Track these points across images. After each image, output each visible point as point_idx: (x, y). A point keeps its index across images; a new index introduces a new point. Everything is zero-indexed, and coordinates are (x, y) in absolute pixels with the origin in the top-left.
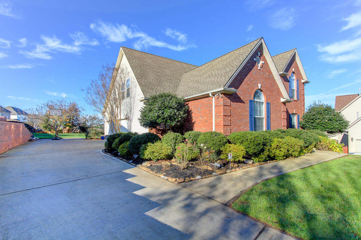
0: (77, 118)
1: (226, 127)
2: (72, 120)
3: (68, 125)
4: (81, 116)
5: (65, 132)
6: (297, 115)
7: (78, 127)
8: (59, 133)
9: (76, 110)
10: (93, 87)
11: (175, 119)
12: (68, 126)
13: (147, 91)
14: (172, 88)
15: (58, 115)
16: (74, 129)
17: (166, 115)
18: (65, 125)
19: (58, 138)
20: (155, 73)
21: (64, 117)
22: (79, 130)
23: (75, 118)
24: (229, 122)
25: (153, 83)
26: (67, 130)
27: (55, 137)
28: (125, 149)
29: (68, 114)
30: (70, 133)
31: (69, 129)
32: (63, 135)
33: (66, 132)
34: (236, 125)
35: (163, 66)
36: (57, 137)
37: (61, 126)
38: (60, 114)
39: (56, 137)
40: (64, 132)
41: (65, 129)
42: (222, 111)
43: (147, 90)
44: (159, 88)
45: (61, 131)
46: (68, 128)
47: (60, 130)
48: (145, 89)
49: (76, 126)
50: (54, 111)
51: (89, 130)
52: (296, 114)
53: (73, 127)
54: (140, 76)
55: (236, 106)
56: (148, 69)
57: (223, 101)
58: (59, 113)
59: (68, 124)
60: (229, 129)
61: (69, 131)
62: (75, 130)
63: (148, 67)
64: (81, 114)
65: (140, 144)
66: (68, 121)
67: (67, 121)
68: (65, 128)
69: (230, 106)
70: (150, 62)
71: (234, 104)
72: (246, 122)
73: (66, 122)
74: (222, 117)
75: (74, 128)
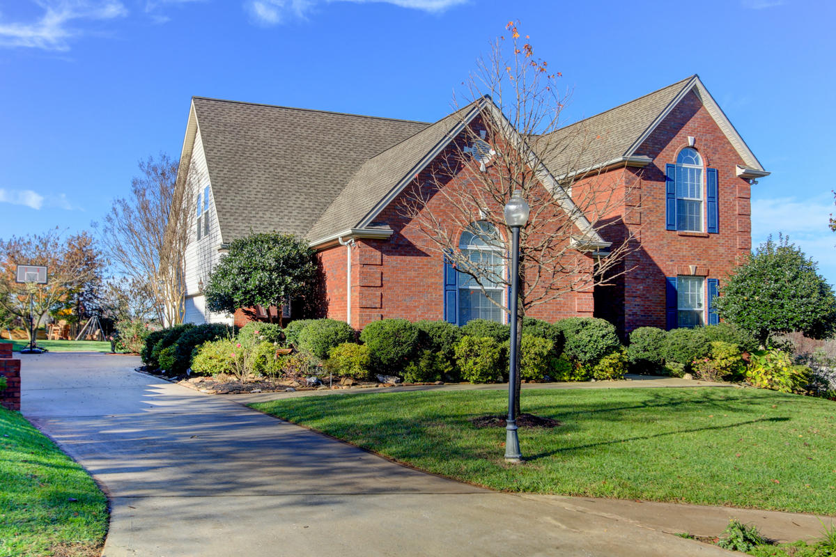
0: (92, 290)
1: (368, 310)
2: (76, 296)
3: (65, 314)
4: (104, 281)
5: (53, 339)
6: (707, 278)
7: (94, 320)
8: (38, 339)
9: (90, 262)
10: (117, 215)
11: (272, 293)
12: (66, 316)
13: (232, 226)
14: (309, 210)
15: (38, 280)
16: (84, 326)
17: (252, 284)
18: (54, 312)
19: (36, 349)
20: (271, 169)
21: (53, 287)
22: (97, 332)
23: (87, 288)
24: (378, 300)
25: (257, 201)
26: (60, 331)
27: (29, 346)
28: (171, 357)
29: (65, 277)
30: (70, 338)
31: (66, 327)
32: (49, 345)
33: (57, 336)
34: (398, 307)
35: (305, 142)
36: (35, 347)
37: (45, 314)
38: (41, 279)
39: (31, 347)
40: (50, 335)
41: (54, 328)
42: (358, 276)
43: (233, 224)
44: (268, 214)
45: (43, 333)
46: (63, 322)
47: (41, 329)
48: (229, 220)
49: (88, 317)
50: (26, 270)
51: (118, 326)
52: (705, 277)
53: (78, 321)
54: (225, 187)
55: (400, 264)
56: (255, 159)
57: (360, 255)
58: (39, 275)
59: (66, 311)
60: (378, 315)
61: (65, 334)
62: (85, 331)
63: (255, 155)
64: (105, 275)
65: (192, 344)
66: (63, 298)
67: (60, 300)
68: (53, 322)
69: (382, 265)
70: (268, 135)
71: (393, 261)
72: (433, 301)
73: (59, 302)
74: (359, 288)
75: (82, 323)
